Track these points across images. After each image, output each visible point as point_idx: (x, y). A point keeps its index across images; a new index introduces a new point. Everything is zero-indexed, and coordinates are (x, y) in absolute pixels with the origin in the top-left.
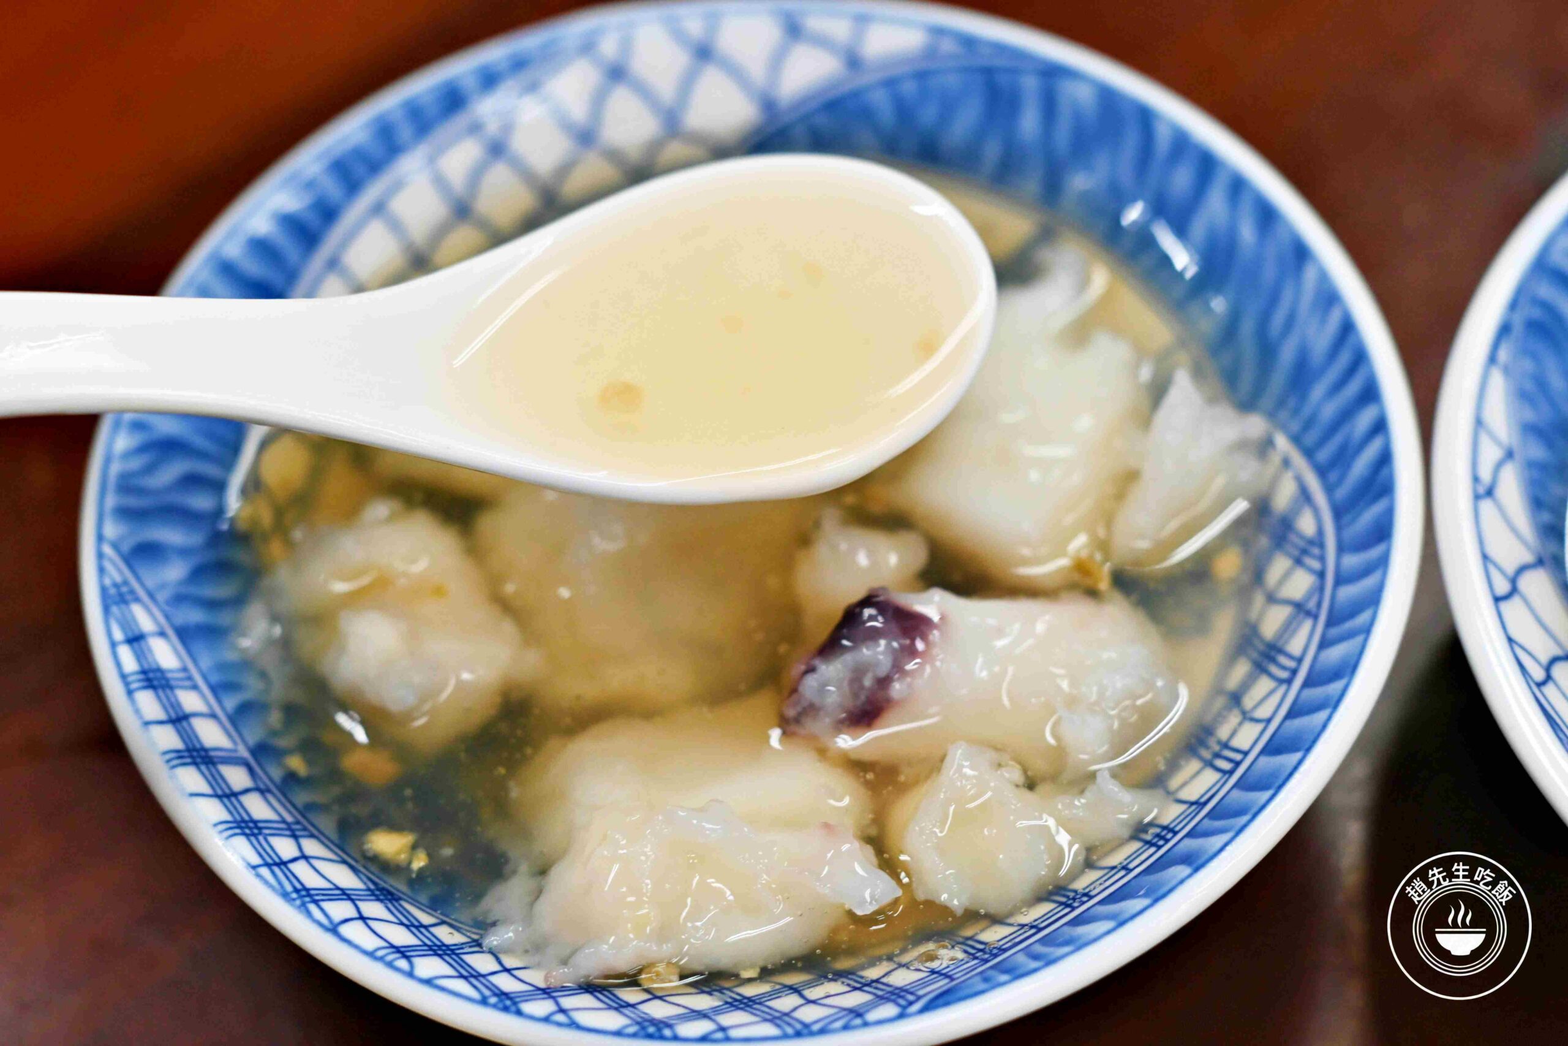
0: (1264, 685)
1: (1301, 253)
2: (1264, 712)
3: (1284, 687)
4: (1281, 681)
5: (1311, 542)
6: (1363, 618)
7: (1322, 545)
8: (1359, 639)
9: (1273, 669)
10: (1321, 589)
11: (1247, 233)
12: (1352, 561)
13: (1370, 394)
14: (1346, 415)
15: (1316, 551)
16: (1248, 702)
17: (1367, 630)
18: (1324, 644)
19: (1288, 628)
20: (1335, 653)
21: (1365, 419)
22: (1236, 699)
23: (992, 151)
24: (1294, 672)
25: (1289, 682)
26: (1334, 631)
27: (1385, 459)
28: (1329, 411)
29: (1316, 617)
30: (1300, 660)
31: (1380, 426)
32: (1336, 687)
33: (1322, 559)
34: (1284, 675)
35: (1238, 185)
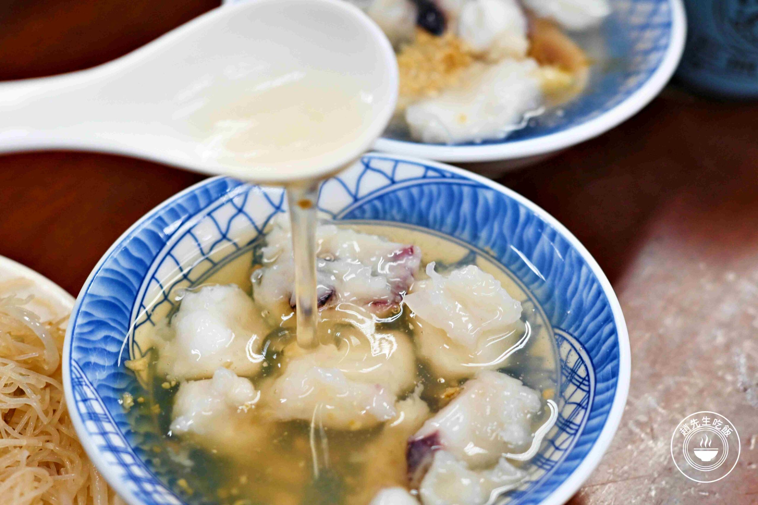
0: (564, 436)
1: (581, 262)
2: (564, 446)
3: (572, 437)
4: (571, 434)
5: (584, 379)
6: (606, 407)
7: (589, 381)
8: (604, 417)
9: (568, 430)
10: (589, 397)
11: (558, 254)
12: (601, 386)
13: (609, 318)
14: (600, 327)
15: (586, 383)
16: (557, 443)
17: (608, 412)
18: (589, 419)
19: (575, 413)
20: (595, 422)
21: (607, 329)
22: (552, 442)
23: (449, 220)
24: (577, 431)
25: (575, 434)
26: (593, 414)
27: (616, 344)
28: (591, 327)
29: (586, 409)
30: (579, 426)
31: (614, 332)
32: (594, 435)
33: (589, 386)
34: (573, 432)
35: (554, 234)
